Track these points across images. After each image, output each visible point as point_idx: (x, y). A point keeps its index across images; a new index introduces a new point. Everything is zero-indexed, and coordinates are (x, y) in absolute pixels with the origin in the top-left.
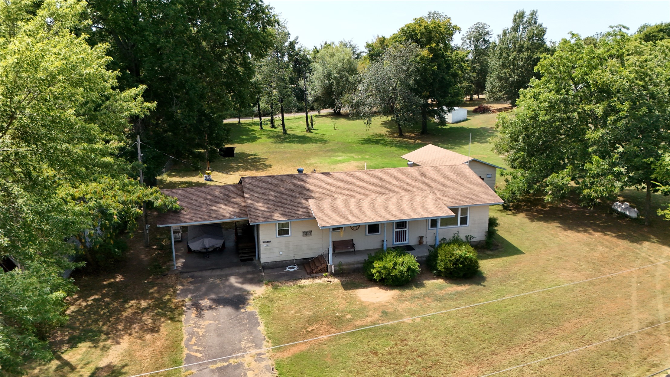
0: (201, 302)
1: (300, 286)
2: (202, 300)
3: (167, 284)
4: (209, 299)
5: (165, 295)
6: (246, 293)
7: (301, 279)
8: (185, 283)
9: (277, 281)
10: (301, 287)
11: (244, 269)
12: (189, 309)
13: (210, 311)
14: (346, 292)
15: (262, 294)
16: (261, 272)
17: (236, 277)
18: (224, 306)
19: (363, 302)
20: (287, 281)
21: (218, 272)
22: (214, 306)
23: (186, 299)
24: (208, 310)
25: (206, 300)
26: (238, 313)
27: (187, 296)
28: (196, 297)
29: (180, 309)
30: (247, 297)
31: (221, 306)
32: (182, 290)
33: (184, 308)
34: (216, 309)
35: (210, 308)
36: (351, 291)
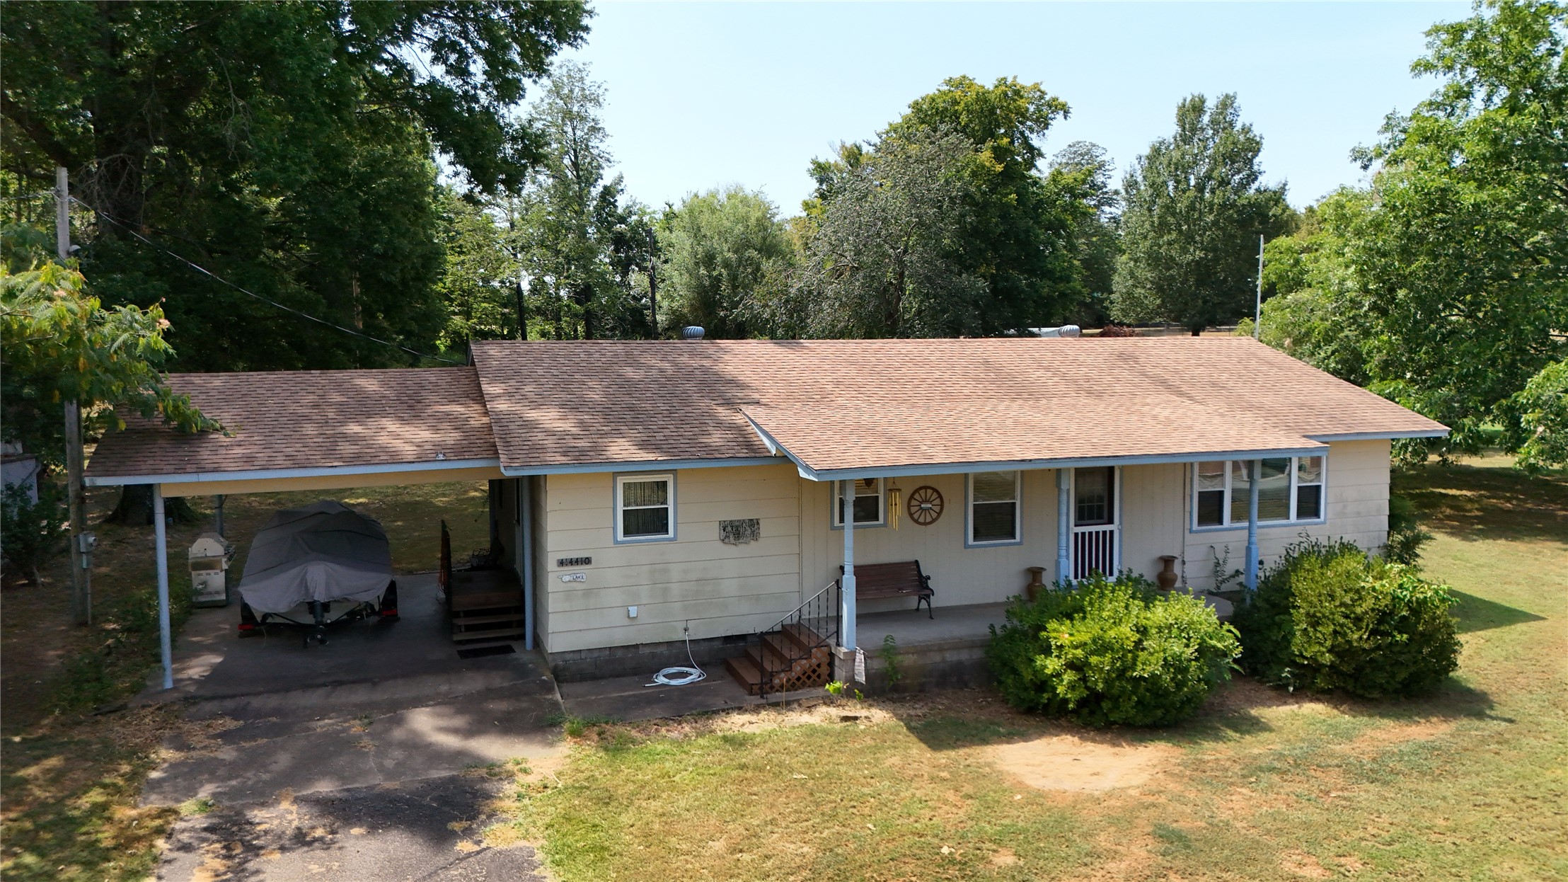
0: (257, 815)
1: (726, 739)
2: (263, 805)
3: (106, 744)
4: (296, 800)
5: (86, 790)
6: (483, 772)
7: (727, 711)
8: (198, 739)
9: (623, 721)
10: (737, 742)
11: (473, 682)
12: (186, 848)
13: (296, 856)
14: (943, 757)
15: (560, 774)
16: (550, 690)
17: (438, 709)
18: (373, 829)
19: (1040, 794)
20: (666, 720)
21: (360, 695)
22: (319, 832)
23: (187, 807)
24: (283, 849)
25: (285, 805)
26: (440, 860)
27: (190, 792)
28: (234, 794)
29: (141, 848)
30: (487, 786)
31: (356, 831)
32: (173, 766)
33: (161, 843)
34: (326, 845)
35: (301, 839)
36: (962, 752)
